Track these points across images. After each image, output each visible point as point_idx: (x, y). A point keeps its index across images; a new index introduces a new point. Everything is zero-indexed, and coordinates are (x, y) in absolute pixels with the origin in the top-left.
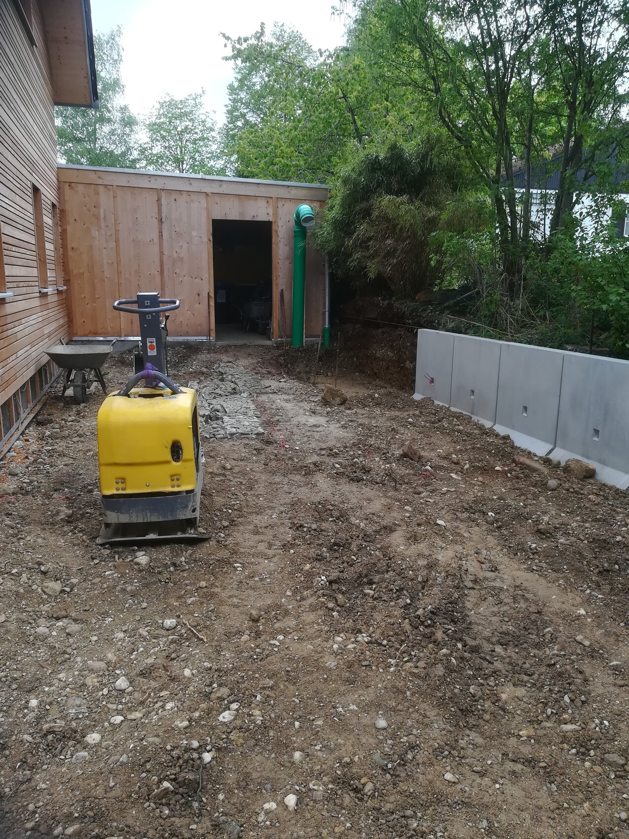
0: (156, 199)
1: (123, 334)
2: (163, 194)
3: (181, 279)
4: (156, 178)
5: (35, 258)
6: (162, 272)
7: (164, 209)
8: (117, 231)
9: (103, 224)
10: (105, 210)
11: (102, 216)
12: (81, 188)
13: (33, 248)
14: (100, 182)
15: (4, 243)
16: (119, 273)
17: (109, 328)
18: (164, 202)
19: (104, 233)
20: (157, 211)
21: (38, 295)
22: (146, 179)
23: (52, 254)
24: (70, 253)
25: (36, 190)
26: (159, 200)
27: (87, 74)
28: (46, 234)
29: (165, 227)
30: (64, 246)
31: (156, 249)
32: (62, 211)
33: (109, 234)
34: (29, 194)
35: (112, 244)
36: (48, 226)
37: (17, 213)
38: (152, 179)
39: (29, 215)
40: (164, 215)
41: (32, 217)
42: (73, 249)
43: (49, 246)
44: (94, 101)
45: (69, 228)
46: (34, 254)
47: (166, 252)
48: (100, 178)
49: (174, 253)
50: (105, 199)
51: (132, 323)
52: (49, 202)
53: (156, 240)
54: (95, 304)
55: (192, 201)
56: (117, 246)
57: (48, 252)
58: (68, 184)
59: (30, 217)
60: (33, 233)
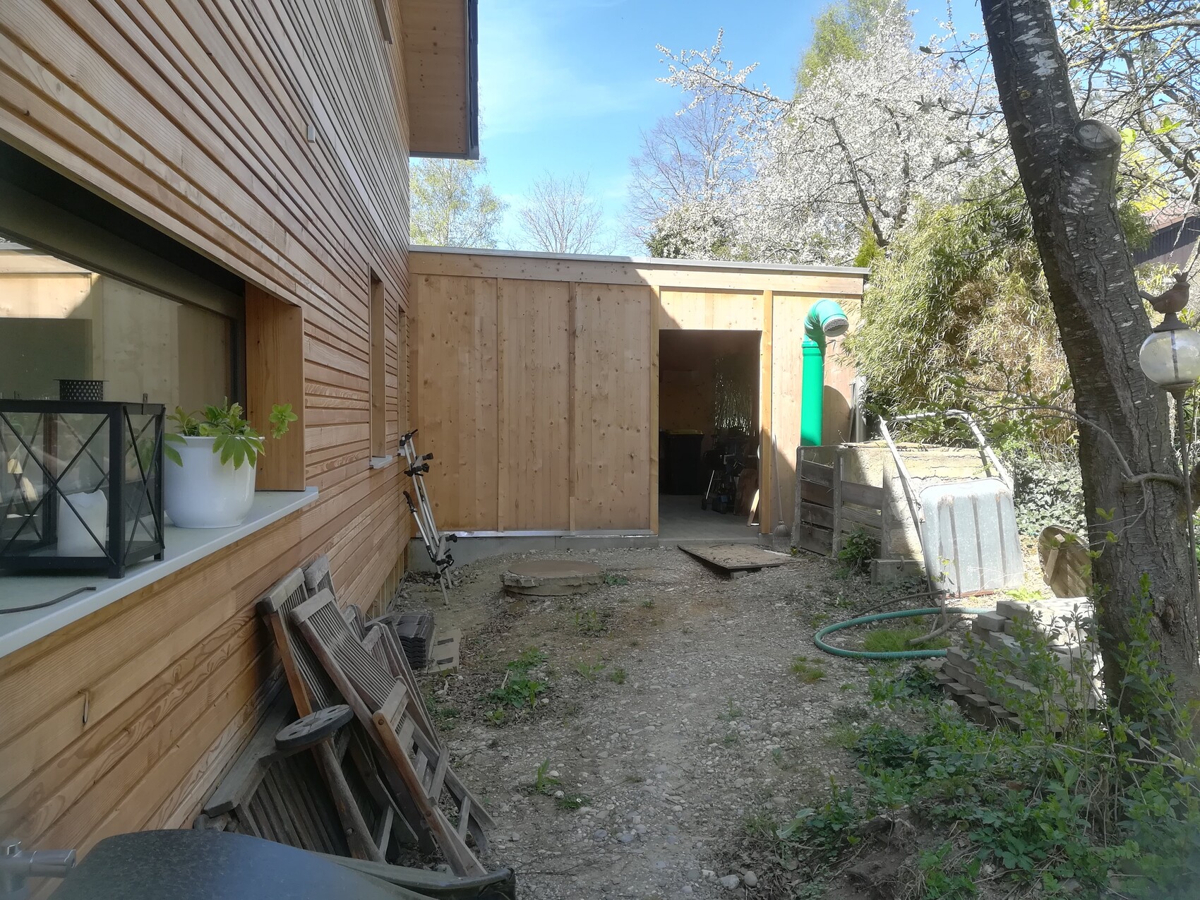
0: (567, 298)
1: (501, 526)
2: (579, 290)
3: (602, 431)
4: (568, 264)
5: (366, 405)
6: (570, 420)
7: (580, 316)
8: (499, 352)
9: (477, 341)
10: (482, 319)
11: (477, 327)
12: (444, 283)
13: (365, 385)
14: (476, 273)
15: (308, 380)
16: (499, 422)
17: (479, 516)
18: (579, 303)
19: (478, 355)
20: (566, 319)
21: (367, 473)
22: (553, 266)
23: (394, 393)
24: (421, 390)
25: (375, 281)
26: (571, 300)
27: (465, 103)
28: (387, 360)
29: (579, 344)
30: (412, 379)
31: (562, 382)
32: (413, 321)
33: (486, 357)
34: (364, 286)
35: (490, 374)
36: (391, 346)
37: (341, 319)
38: (562, 267)
39: (361, 324)
40: (579, 325)
41: (366, 328)
42: (426, 382)
43: (389, 380)
44: (472, 147)
45: (421, 350)
46: (366, 396)
47: (579, 384)
48: (476, 266)
49: (594, 386)
50: (483, 300)
51: (517, 506)
52: (395, 305)
53: (564, 367)
54: (457, 475)
55: (626, 300)
56: (499, 377)
57: (388, 391)
58: (424, 277)
59: (363, 328)
60: (366, 358)
